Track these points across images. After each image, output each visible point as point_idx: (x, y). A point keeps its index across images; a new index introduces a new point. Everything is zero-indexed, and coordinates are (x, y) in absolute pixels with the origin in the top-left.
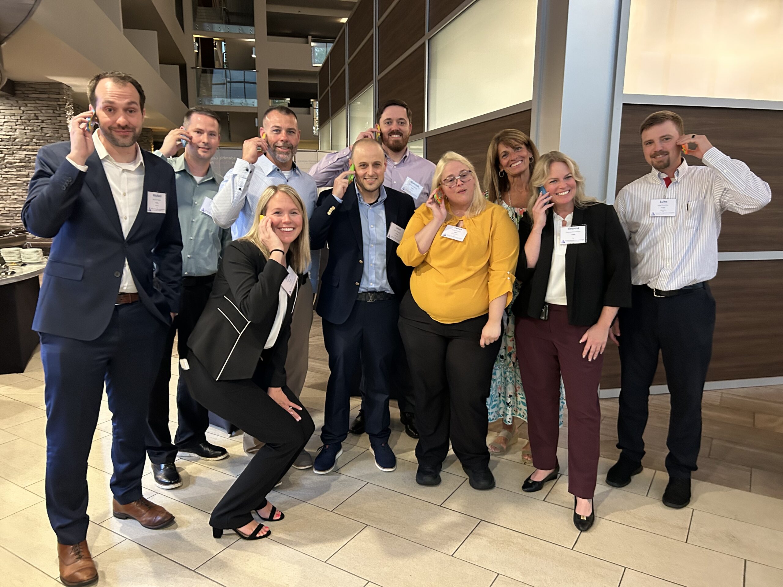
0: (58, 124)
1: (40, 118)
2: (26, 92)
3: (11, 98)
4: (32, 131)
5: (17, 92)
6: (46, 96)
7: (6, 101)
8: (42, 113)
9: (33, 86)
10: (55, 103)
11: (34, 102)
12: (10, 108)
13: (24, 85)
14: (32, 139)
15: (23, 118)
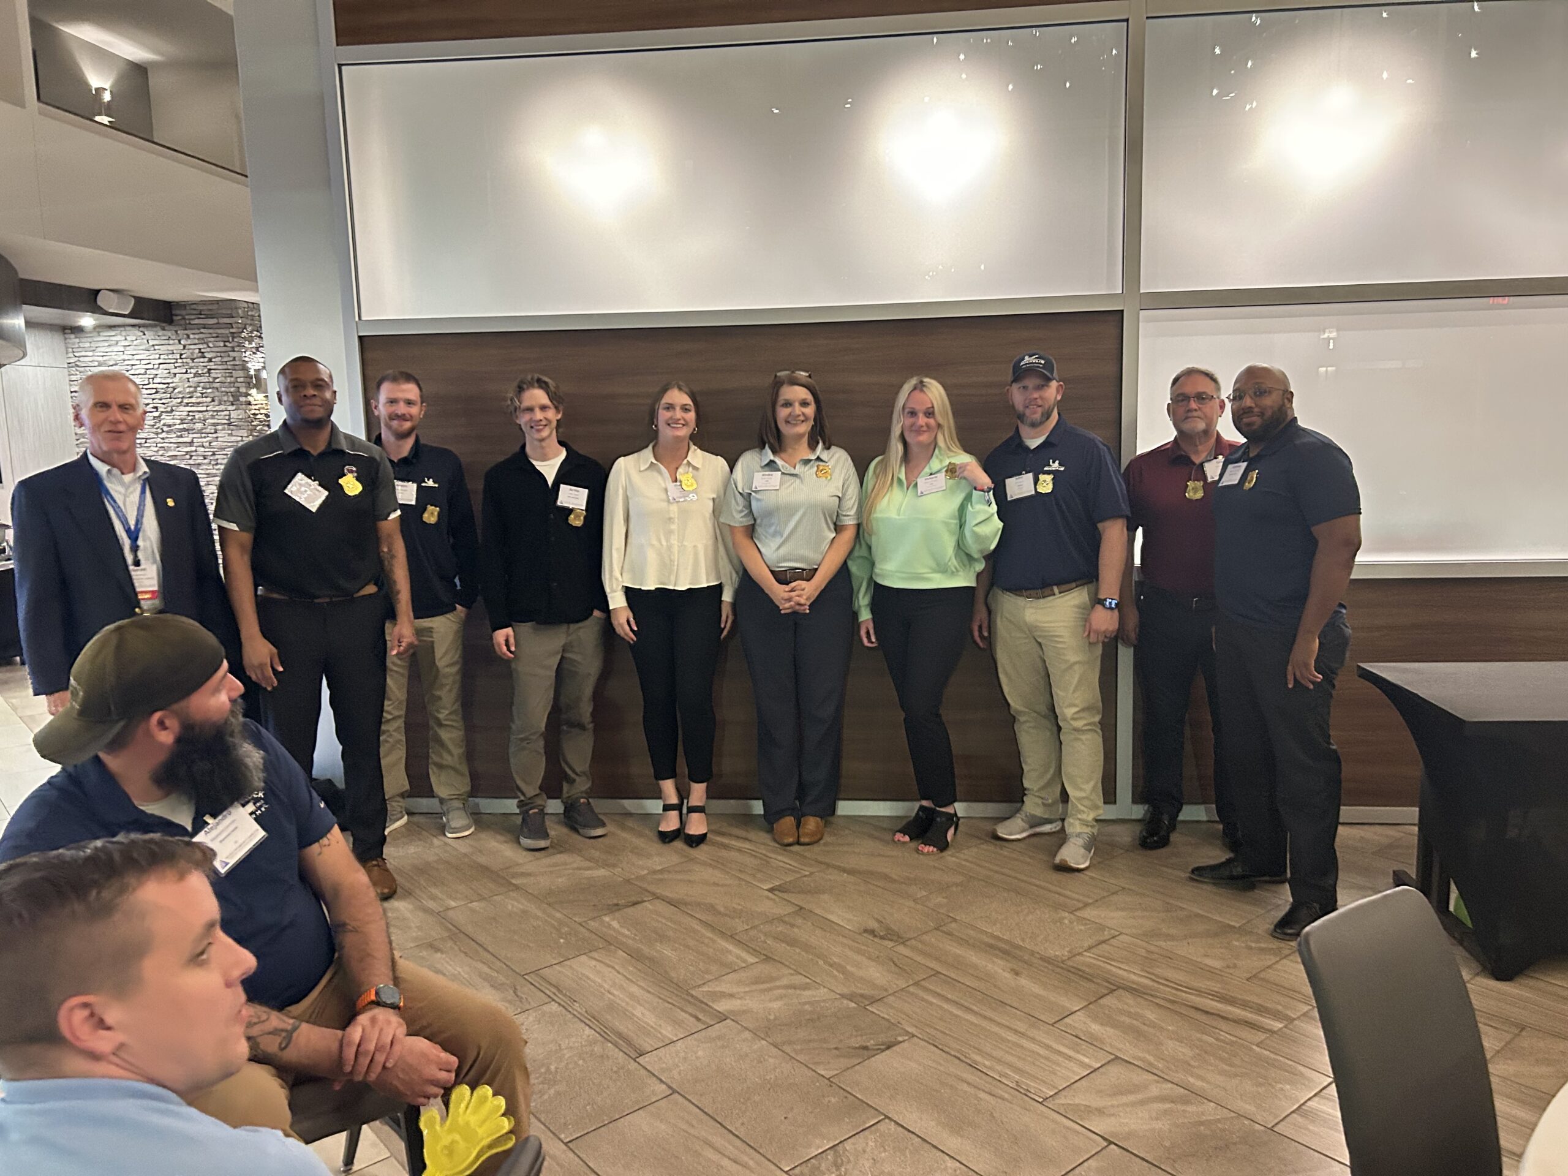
0: (232, 363)
1: (206, 354)
2: (187, 317)
3: (167, 327)
4: (196, 375)
5: (175, 318)
7: (161, 333)
8: (209, 347)
9: (197, 307)
10: (227, 331)
11: (198, 331)
12: (167, 342)
13: (184, 306)
14: (196, 387)
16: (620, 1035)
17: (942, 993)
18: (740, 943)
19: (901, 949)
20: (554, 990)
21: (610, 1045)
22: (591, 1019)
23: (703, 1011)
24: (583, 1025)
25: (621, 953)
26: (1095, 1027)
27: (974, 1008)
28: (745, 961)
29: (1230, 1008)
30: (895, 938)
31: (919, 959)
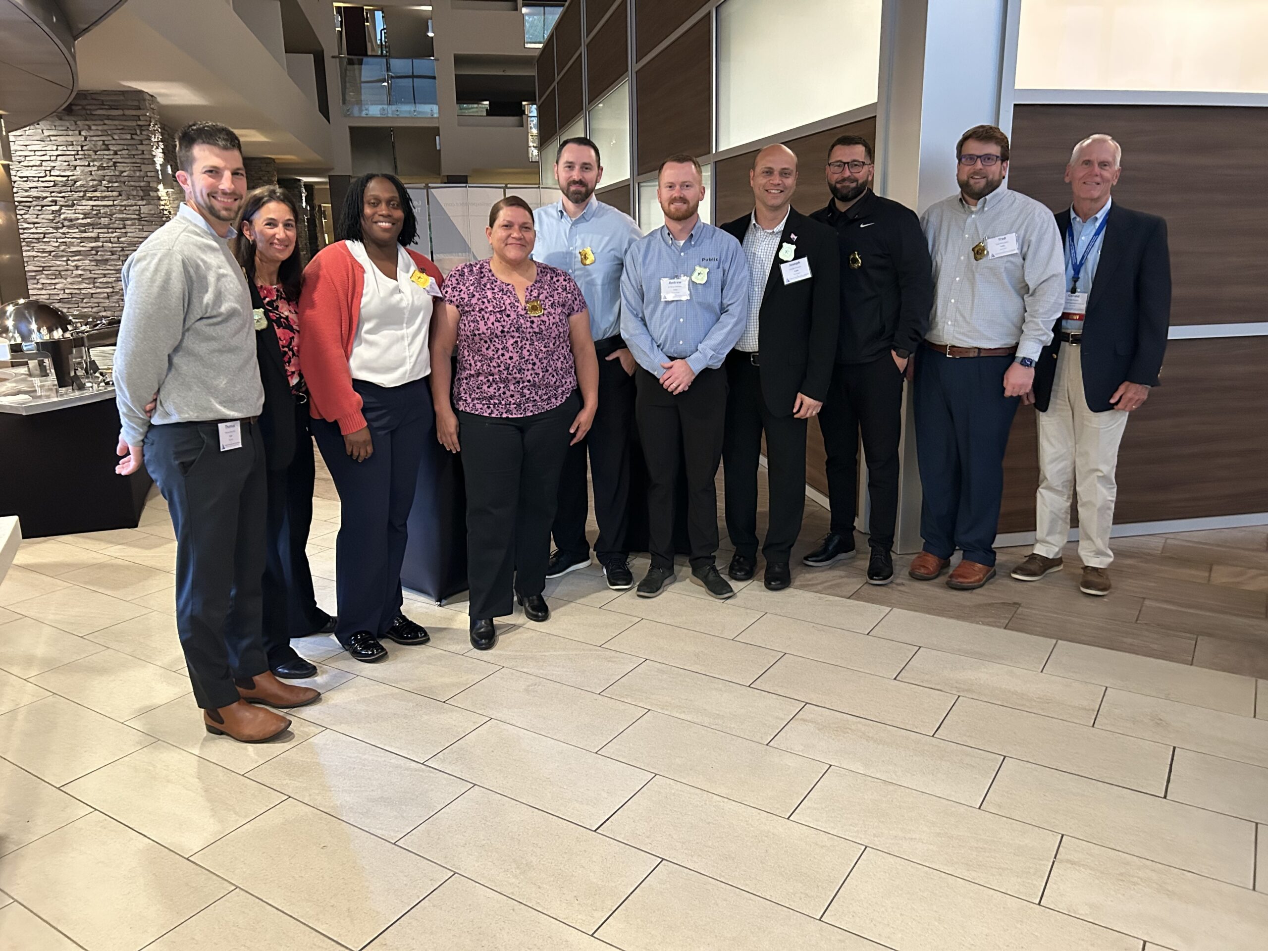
0: (140, 157)
1: (111, 147)
2: (89, 107)
4: (101, 168)
5: (74, 108)
6: (120, 112)
8: (114, 139)
9: (98, 97)
10: (134, 124)
11: (102, 123)
12: (64, 133)
13: (85, 95)
14: (100, 181)
15: (85, 148)
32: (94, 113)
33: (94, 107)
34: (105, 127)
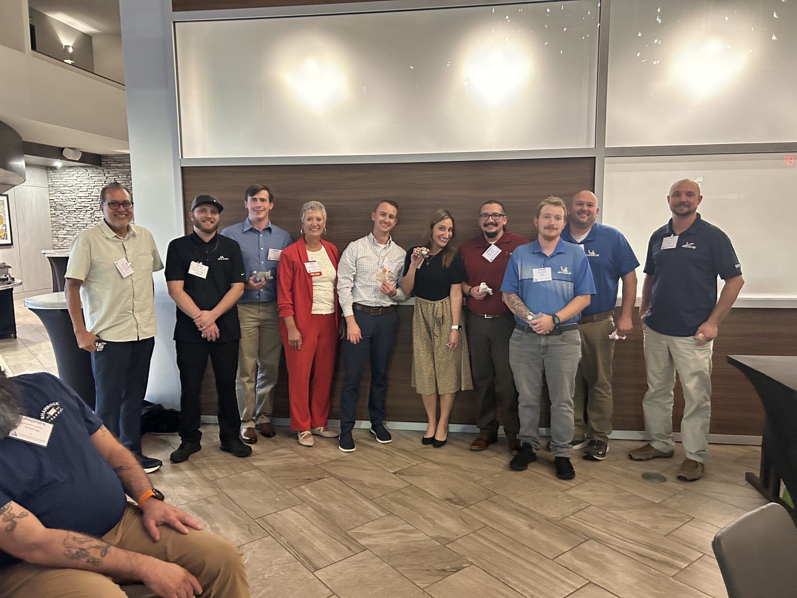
2: (108, 163)
3: (99, 168)
5: (103, 163)
6: (122, 165)
7: (95, 170)
9: (114, 158)
11: (114, 170)
12: (98, 175)
13: (107, 157)
15: (106, 183)
16: (305, 557)
17: (489, 538)
18: (376, 504)
19: (466, 510)
20: (271, 529)
21: (300, 563)
22: (290, 546)
23: (354, 544)
24: (286, 550)
25: (309, 508)
26: (577, 563)
27: (507, 547)
28: (378, 515)
29: (655, 553)
30: (462, 504)
31: (476, 516)
32: (111, 165)
33: (111, 162)
34: (115, 172)
